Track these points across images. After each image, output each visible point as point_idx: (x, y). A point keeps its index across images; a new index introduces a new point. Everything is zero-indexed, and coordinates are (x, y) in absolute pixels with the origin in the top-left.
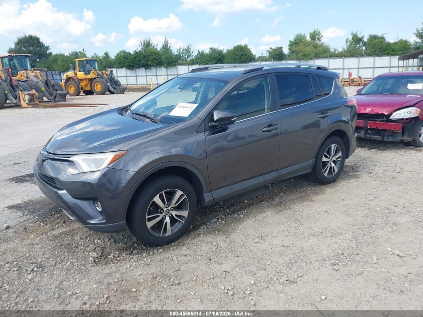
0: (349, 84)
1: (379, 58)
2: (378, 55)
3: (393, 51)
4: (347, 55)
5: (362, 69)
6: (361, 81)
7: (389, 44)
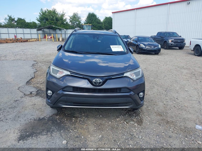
0: (16, 41)
1: (25, 29)
2: (24, 28)
3: (31, 26)
4: (9, 26)
5: (18, 34)
6: (22, 40)
7: (28, 23)
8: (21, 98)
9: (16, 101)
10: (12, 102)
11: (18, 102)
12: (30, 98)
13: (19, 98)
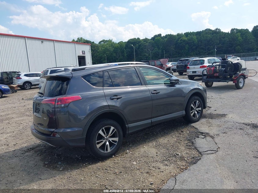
8: (219, 135)
9: (224, 133)
10: (229, 133)
11: (223, 132)
12: (210, 132)
13: (221, 135)
